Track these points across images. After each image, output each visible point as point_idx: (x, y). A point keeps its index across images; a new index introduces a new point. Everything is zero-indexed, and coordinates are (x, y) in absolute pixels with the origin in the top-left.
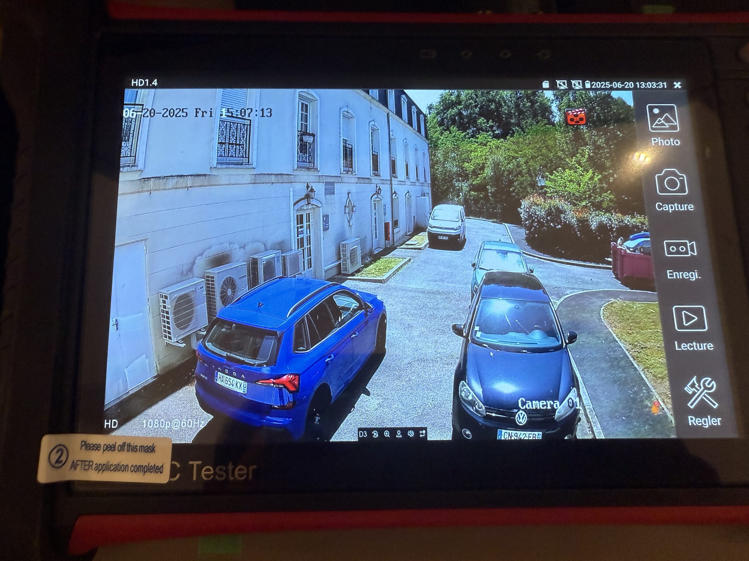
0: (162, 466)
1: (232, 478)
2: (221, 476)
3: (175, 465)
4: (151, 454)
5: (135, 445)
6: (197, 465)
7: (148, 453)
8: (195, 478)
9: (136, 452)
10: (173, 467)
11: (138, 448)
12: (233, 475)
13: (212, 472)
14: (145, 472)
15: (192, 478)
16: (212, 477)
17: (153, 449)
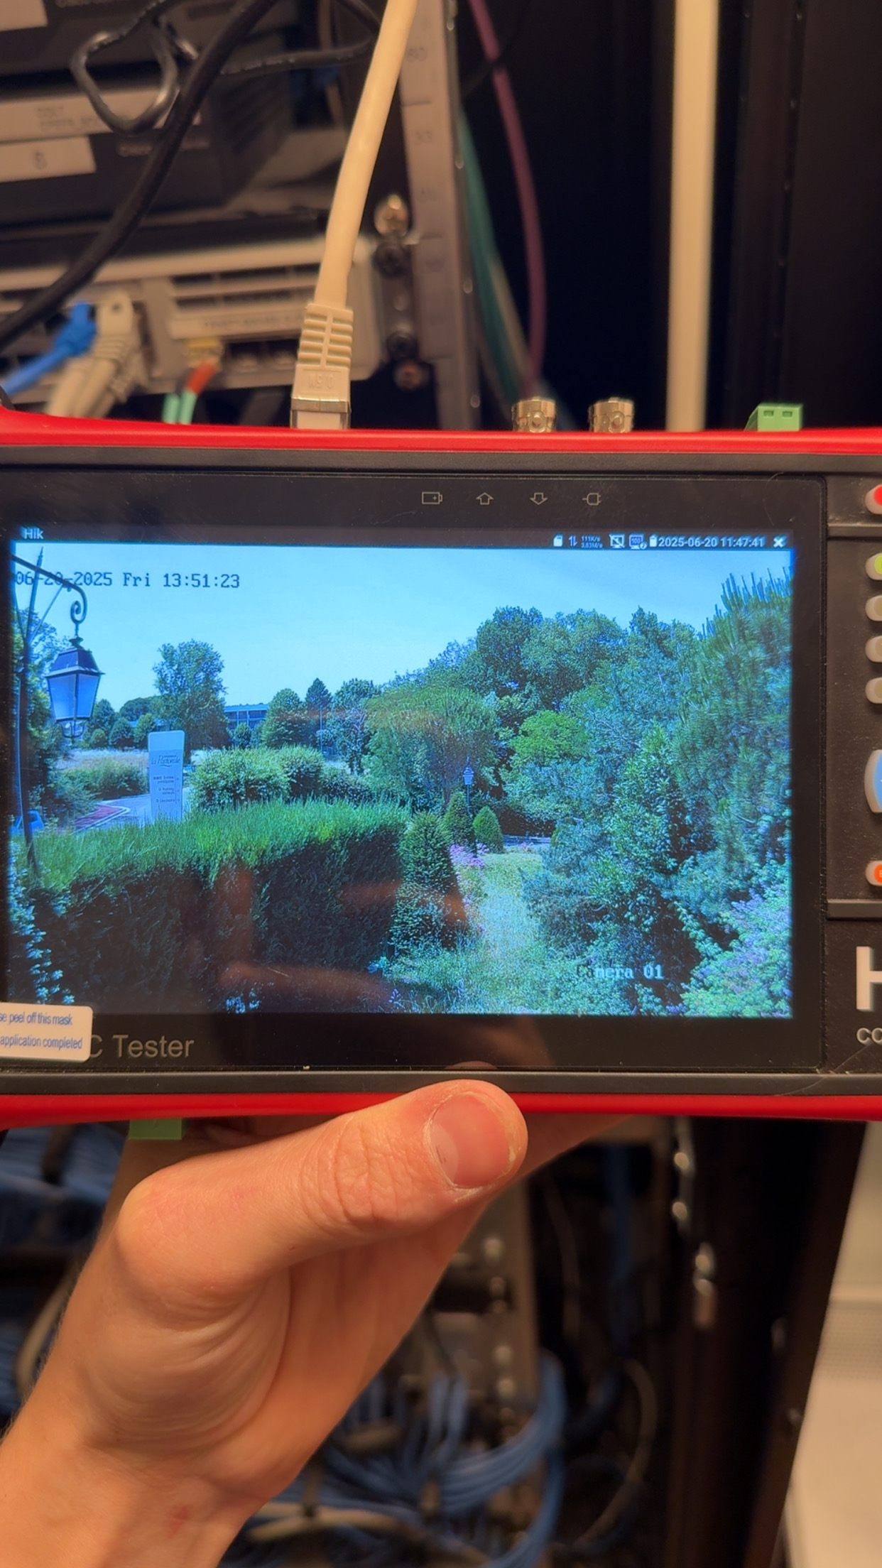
0: (80, 1041)
1: (165, 1055)
2: (151, 1052)
3: (97, 1039)
4: (68, 1025)
5: (47, 1015)
6: (123, 1040)
7: (63, 1025)
8: (120, 1055)
9: (49, 1023)
10: (93, 1041)
11: (51, 1019)
12: (166, 1052)
13: (141, 1048)
14: (61, 1047)
15: (117, 1054)
16: (140, 1054)
17: (70, 1020)
